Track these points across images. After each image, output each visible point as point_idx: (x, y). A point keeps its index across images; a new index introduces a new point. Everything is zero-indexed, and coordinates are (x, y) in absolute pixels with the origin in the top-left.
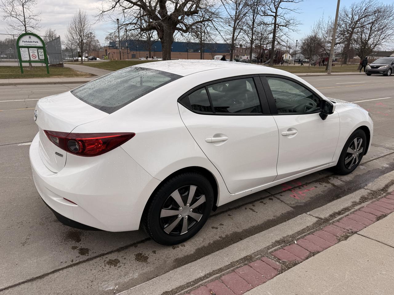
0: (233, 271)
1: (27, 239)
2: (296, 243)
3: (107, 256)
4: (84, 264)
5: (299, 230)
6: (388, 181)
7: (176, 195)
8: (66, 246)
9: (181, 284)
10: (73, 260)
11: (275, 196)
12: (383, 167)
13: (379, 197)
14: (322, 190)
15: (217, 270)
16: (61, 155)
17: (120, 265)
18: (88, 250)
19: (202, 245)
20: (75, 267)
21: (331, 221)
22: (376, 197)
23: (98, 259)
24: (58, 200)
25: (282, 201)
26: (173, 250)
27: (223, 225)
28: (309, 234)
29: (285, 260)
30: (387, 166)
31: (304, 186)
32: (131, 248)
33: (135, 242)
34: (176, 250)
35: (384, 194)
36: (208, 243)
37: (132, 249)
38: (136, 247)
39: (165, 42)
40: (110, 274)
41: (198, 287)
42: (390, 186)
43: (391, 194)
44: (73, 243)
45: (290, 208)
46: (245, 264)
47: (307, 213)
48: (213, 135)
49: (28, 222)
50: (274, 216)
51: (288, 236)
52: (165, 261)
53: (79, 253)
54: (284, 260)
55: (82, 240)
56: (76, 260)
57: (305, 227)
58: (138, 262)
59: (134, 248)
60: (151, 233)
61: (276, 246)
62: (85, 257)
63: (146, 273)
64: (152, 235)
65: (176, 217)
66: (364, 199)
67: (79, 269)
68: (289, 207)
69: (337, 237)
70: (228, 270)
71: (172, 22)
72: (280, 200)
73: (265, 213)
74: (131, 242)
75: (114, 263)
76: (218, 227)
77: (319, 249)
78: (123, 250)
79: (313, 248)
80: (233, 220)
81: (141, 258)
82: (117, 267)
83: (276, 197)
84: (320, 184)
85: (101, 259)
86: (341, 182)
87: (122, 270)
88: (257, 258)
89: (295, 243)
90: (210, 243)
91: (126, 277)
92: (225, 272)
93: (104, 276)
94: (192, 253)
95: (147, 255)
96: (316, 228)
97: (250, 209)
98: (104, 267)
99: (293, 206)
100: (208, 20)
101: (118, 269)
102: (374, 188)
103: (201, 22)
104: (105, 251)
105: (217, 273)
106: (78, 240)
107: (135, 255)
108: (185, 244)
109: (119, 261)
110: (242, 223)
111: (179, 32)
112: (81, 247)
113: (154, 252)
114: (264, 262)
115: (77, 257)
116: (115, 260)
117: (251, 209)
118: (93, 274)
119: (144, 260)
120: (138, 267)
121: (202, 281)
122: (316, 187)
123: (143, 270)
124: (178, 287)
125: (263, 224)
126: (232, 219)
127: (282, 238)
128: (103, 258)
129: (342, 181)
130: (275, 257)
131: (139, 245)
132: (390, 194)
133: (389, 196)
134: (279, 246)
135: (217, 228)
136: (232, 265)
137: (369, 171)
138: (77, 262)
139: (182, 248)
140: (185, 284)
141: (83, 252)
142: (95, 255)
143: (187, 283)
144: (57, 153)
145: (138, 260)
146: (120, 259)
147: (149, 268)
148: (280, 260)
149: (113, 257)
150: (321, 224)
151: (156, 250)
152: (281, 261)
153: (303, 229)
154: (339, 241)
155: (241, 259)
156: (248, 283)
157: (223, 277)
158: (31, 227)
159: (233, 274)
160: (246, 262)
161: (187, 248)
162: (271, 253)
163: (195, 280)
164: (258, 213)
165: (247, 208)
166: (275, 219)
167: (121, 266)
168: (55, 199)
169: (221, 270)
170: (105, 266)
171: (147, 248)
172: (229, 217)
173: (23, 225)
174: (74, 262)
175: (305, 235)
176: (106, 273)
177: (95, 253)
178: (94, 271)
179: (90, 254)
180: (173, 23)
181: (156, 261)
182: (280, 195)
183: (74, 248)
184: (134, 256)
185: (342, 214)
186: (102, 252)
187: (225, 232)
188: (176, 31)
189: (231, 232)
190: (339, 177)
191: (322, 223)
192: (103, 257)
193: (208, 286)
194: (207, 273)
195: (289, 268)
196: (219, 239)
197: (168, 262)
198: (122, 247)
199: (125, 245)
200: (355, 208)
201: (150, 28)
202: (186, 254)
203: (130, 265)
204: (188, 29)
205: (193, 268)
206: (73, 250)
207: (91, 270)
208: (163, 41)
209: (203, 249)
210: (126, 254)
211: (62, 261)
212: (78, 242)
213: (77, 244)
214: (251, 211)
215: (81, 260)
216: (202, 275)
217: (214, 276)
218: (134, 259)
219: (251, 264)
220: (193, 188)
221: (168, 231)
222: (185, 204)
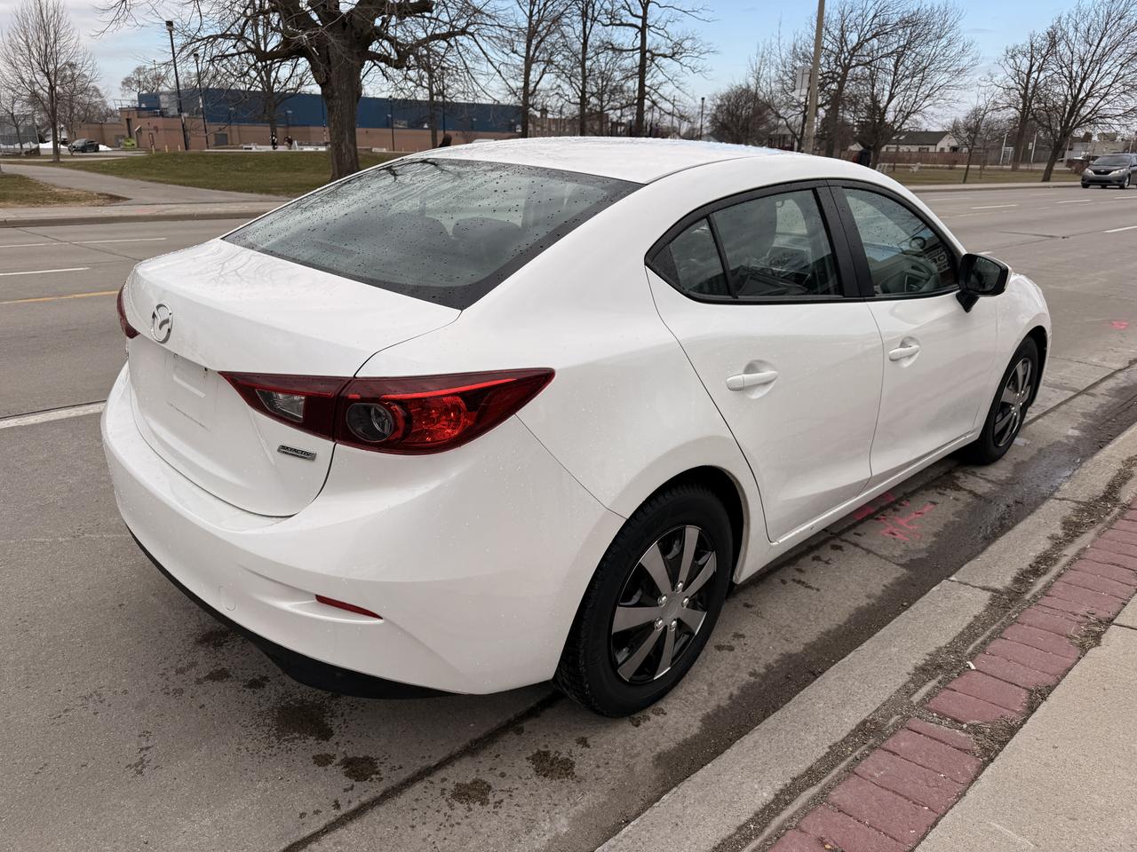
0: (850, 771)
1: (142, 749)
2: (973, 667)
3: (442, 774)
4: (382, 809)
5: (961, 630)
6: (1110, 474)
7: (652, 559)
8: (293, 756)
9: (725, 834)
10: (336, 802)
11: (844, 537)
12: (1068, 437)
13: (1108, 518)
14: (953, 510)
15: (802, 776)
16: (308, 456)
17: (497, 799)
18: (371, 763)
19: (713, 704)
20: (355, 826)
21: (1028, 597)
22: (1101, 520)
23: (419, 786)
24: (300, 607)
25: (869, 551)
26: (636, 729)
27: (743, 636)
28: (991, 638)
29: (977, 722)
30: (1076, 433)
31: (903, 503)
32: (506, 737)
33: (511, 716)
34: (647, 729)
35: (1117, 510)
36: (727, 695)
37: (511, 739)
38: (519, 731)
39: (337, 94)
40: (480, 833)
41: (778, 836)
42: (1120, 485)
43: (1133, 507)
44: (312, 745)
45: (898, 567)
46: (872, 748)
47: (952, 578)
48: (744, 367)
49: (120, 690)
50: (869, 597)
51: (939, 650)
52: (630, 768)
53: (347, 775)
54: (972, 722)
55: (336, 731)
56: (350, 802)
57: (970, 619)
58: (547, 780)
59: (515, 736)
60: (587, 686)
61: (924, 682)
62: (367, 791)
63: (588, 814)
64: (589, 689)
65: (650, 626)
66: (1073, 529)
67: (371, 829)
68: (895, 566)
69: (1070, 638)
70: (835, 772)
71: (356, 34)
72: (863, 549)
73: (839, 589)
74: (499, 720)
75: (474, 793)
76: (733, 643)
77: (1051, 680)
78: (484, 748)
79: (1035, 678)
80: (763, 618)
81: (551, 766)
82: (491, 806)
83: (846, 541)
84: (940, 493)
85: (428, 785)
86: (989, 485)
87: (512, 812)
88: (893, 725)
89: (969, 667)
90: (731, 695)
91: (534, 833)
92: (830, 777)
93: (461, 840)
94: (695, 731)
95: (564, 755)
96: (1000, 618)
97: (794, 580)
98: (450, 812)
99: (903, 561)
100: (463, 32)
101: (496, 813)
102: (1083, 496)
103: (444, 37)
104: (430, 757)
105: (809, 786)
106: (325, 734)
107: (528, 759)
108: (661, 705)
109: (489, 787)
110: (793, 625)
111: (376, 67)
112: (344, 753)
113: (583, 742)
114: (920, 733)
115: (346, 790)
116: (475, 782)
117: (799, 582)
118: (424, 840)
119: (563, 771)
120: (555, 797)
121: (778, 814)
122: (934, 503)
123: (576, 804)
124: (719, 845)
125: (849, 621)
126: (758, 614)
127: (928, 658)
128: (432, 783)
129: (989, 481)
130: (943, 716)
131: (527, 725)
132: (1127, 507)
133: (1129, 514)
134: (933, 683)
135: (731, 649)
136: (835, 754)
137: (1040, 450)
138: (353, 806)
139: (661, 719)
140: (733, 831)
141: (359, 769)
142: (403, 775)
143: (740, 829)
144: (284, 450)
145: (545, 776)
146: (489, 779)
147: (589, 795)
148: (962, 723)
149: (464, 772)
150: (1006, 607)
151: (587, 736)
152: (965, 726)
153: (970, 627)
154: (1084, 649)
155: (853, 733)
156: (914, 803)
157: (835, 796)
158: (141, 706)
159: (853, 780)
160: (871, 741)
161: (675, 720)
162: (923, 702)
163: (757, 815)
164: (822, 591)
165: (785, 579)
166: (873, 605)
167: (502, 801)
168: (287, 605)
169: (812, 775)
170: (451, 806)
171: (554, 733)
172: (750, 610)
173: (106, 703)
174: (344, 809)
175: (984, 643)
176: (464, 828)
177: (401, 767)
178: (424, 831)
179: (384, 774)
180: (359, 38)
181: (601, 770)
182: (855, 534)
183: (323, 760)
184: (528, 763)
185: (1045, 573)
186: (420, 764)
187: (760, 658)
188: (368, 63)
189: (775, 657)
190: (980, 471)
191: (1007, 602)
192: (431, 779)
193: (804, 827)
194: (778, 787)
195: (1004, 743)
196: (752, 678)
197: (638, 768)
198: (476, 737)
199: (484, 730)
200: (1065, 552)
201: (289, 51)
202: (680, 738)
203: (527, 793)
204: (402, 58)
205: (727, 777)
206: (321, 769)
207: (413, 827)
208: (330, 91)
209: (721, 714)
210: (497, 760)
211: (301, 810)
212: (328, 740)
213: (327, 748)
214: (802, 590)
215: (364, 799)
216: (766, 795)
217: (803, 794)
218: (532, 771)
219: (890, 744)
220: (692, 533)
221: (626, 672)
222: (674, 587)
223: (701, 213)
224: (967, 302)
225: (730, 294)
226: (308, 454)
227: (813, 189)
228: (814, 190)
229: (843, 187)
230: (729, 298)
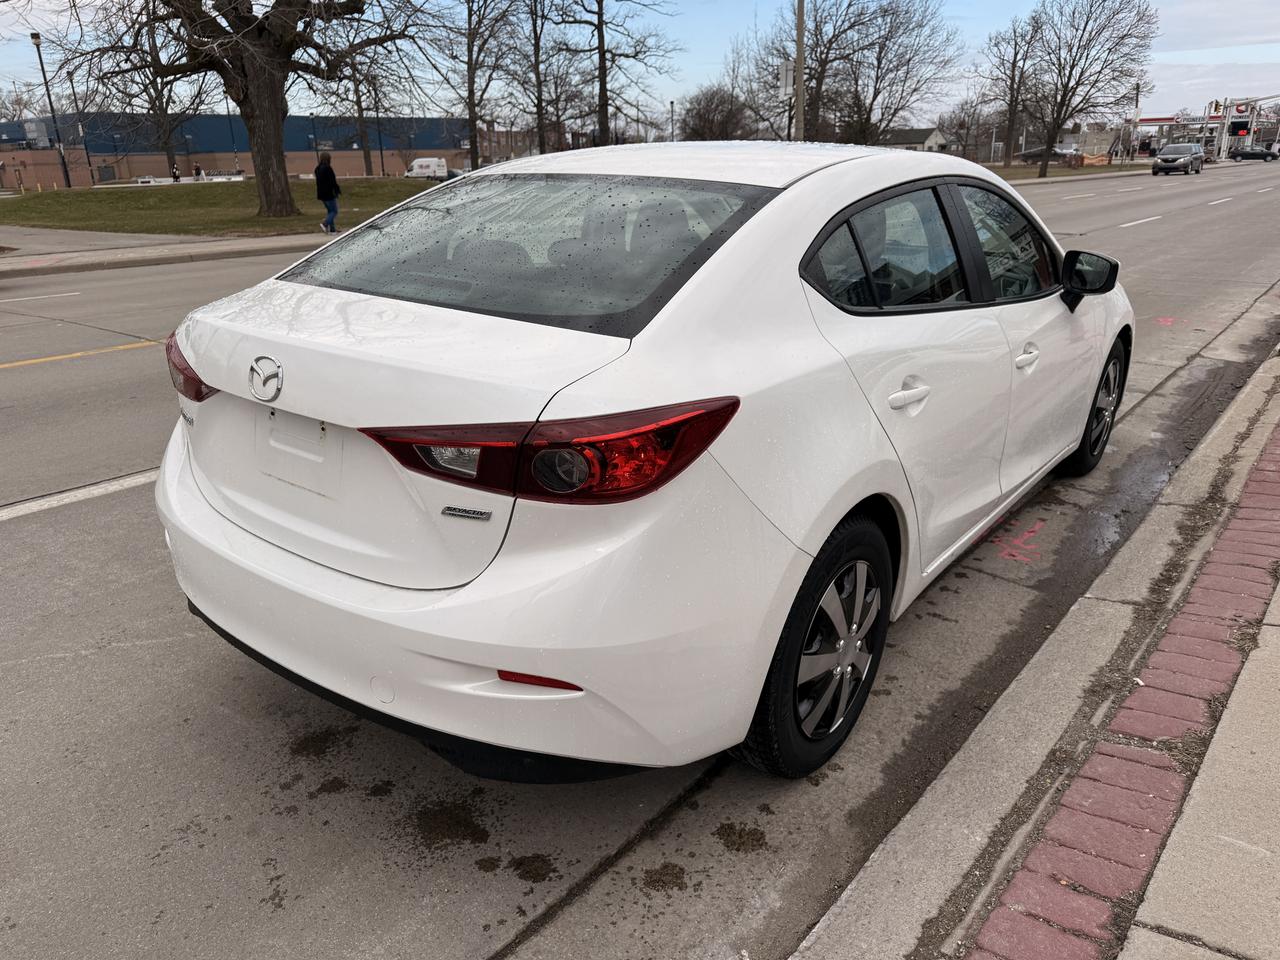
0: (1056, 803)
1: (272, 880)
2: (1141, 683)
3: (625, 863)
4: (573, 909)
5: (1115, 647)
6: (1211, 474)
7: (830, 600)
8: (452, 865)
9: (953, 884)
10: (519, 908)
11: (964, 563)
12: (1152, 440)
13: (1221, 519)
14: (1064, 525)
15: (1010, 815)
16: (482, 516)
17: (695, 881)
18: (544, 861)
19: (888, 752)
20: (549, 930)
21: (1170, 606)
22: (1215, 522)
23: (605, 879)
24: (474, 689)
25: (995, 576)
26: (817, 788)
27: (895, 678)
28: (1148, 652)
29: (1165, 738)
30: (1159, 435)
31: (1013, 522)
32: (682, 814)
33: (681, 791)
34: (828, 787)
35: (1227, 510)
36: (900, 741)
37: (686, 816)
38: (694, 806)
39: (257, 112)
40: (689, 921)
41: (1008, 879)
42: (1223, 484)
43: (1241, 505)
44: (466, 853)
45: (1029, 590)
46: (1070, 777)
47: (1087, 595)
48: (901, 383)
49: (221, 817)
50: (1009, 623)
51: (1101, 670)
52: (824, 831)
53: (521, 877)
54: (1160, 738)
55: (492, 831)
56: (535, 906)
57: (1121, 635)
58: (741, 855)
59: (692, 812)
60: (776, 746)
61: (1098, 704)
62: (548, 893)
63: (795, 885)
64: (778, 749)
65: (829, 674)
66: (1189, 534)
67: (568, 932)
68: (1025, 589)
69: (1227, 643)
70: (1042, 806)
71: (275, 41)
72: (988, 574)
73: (977, 618)
74: (669, 797)
75: (666, 878)
76: (889, 686)
77: (1224, 688)
78: (662, 828)
79: (1209, 687)
80: (910, 657)
81: (741, 839)
82: (690, 890)
83: (968, 567)
84: (1046, 509)
85: (615, 876)
86: (1091, 496)
87: (716, 894)
88: (1083, 752)
89: (1138, 684)
90: (904, 741)
91: (746, 912)
92: (1038, 812)
93: (671, 930)
94: (878, 782)
95: (750, 826)
96: (1151, 631)
97: (929, 614)
98: (648, 903)
99: (1032, 583)
100: (402, 35)
101: (699, 896)
102: (1189, 498)
103: (380, 41)
104: (607, 845)
105: (1021, 824)
106: (480, 836)
107: (713, 834)
108: (835, 760)
109: (682, 870)
110: (942, 661)
111: (301, 79)
112: (509, 853)
113: (766, 809)
114: (1113, 756)
115: (526, 894)
116: (665, 866)
117: (935, 615)
118: (631, 936)
119: (755, 843)
120: (756, 870)
121: (999, 857)
122: (1043, 520)
123: (781, 876)
124: (950, 897)
125: (998, 651)
126: (904, 653)
127: (1092, 679)
128: (617, 873)
129: (1090, 492)
130: (1129, 736)
131: (700, 798)
132: (1236, 506)
133: (1241, 513)
134: (1106, 705)
135: (888, 693)
136: (1034, 790)
137: (1130, 456)
138: (541, 909)
139: (838, 774)
140: (959, 880)
141: (533, 869)
142: (584, 869)
143: (966, 877)
144: (451, 511)
145: (738, 850)
146: (679, 860)
147: (791, 865)
148: (1151, 741)
149: (648, 857)
150: (1152, 619)
152: (1155, 743)
153: (1123, 642)
154: (1245, 653)
155: (1046, 764)
156: (1133, 827)
157: (1051, 829)
158: (252, 832)
159: (1064, 812)
160: (1067, 771)
161: (855, 774)
162: (1103, 725)
163: (977, 861)
164: (961, 622)
165: (918, 613)
166: (1017, 631)
167: (701, 883)
168: (466, 688)
169: (1019, 814)
170: (648, 895)
171: (733, 804)
172: (894, 650)
174: (532, 915)
175: (1143, 657)
176: (670, 918)
177: (579, 861)
178: (628, 926)
179: (562, 870)
180: (279, 46)
181: (794, 836)
182: (975, 559)
183: (488, 865)
184: (715, 839)
185: (1178, 581)
186: (597, 856)
187: (921, 700)
188: (292, 76)
189: (936, 696)
190: (1079, 482)
191: (1152, 611)
192: (616, 869)
193: (1031, 866)
194: (989, 830)
195: (1201, 756)
196: (920, 722)
197: (832, 830)
198: (650, 818)
199: (657, 809)
200: (1190, 558)
201: (199, 62)
202: (866, 792)
203: (724, 871)
204: (333, 67)
205: (932, 826)
206: (490, 875)
207: (614, 923)
208: (249, 110)
209: (900, 763)
210: (681, 839)
211: (483, 922)
212: (486, 842)
213: (488, 850)
214: (940, 623)
215: (550, 900)
216: (980, 839)
217: (1017, 833)
218: (723, 847)
219: (1087, 770)
220: (862, 568)
221: (808, 728)
222: (849, 628)
223: (842, 217)
224: (1071, 301)
225: (875, 305)
226: (482, 514)
227: (935, 187)
228: (934, 190)
229: (959, 185)
230: (875, 309)
